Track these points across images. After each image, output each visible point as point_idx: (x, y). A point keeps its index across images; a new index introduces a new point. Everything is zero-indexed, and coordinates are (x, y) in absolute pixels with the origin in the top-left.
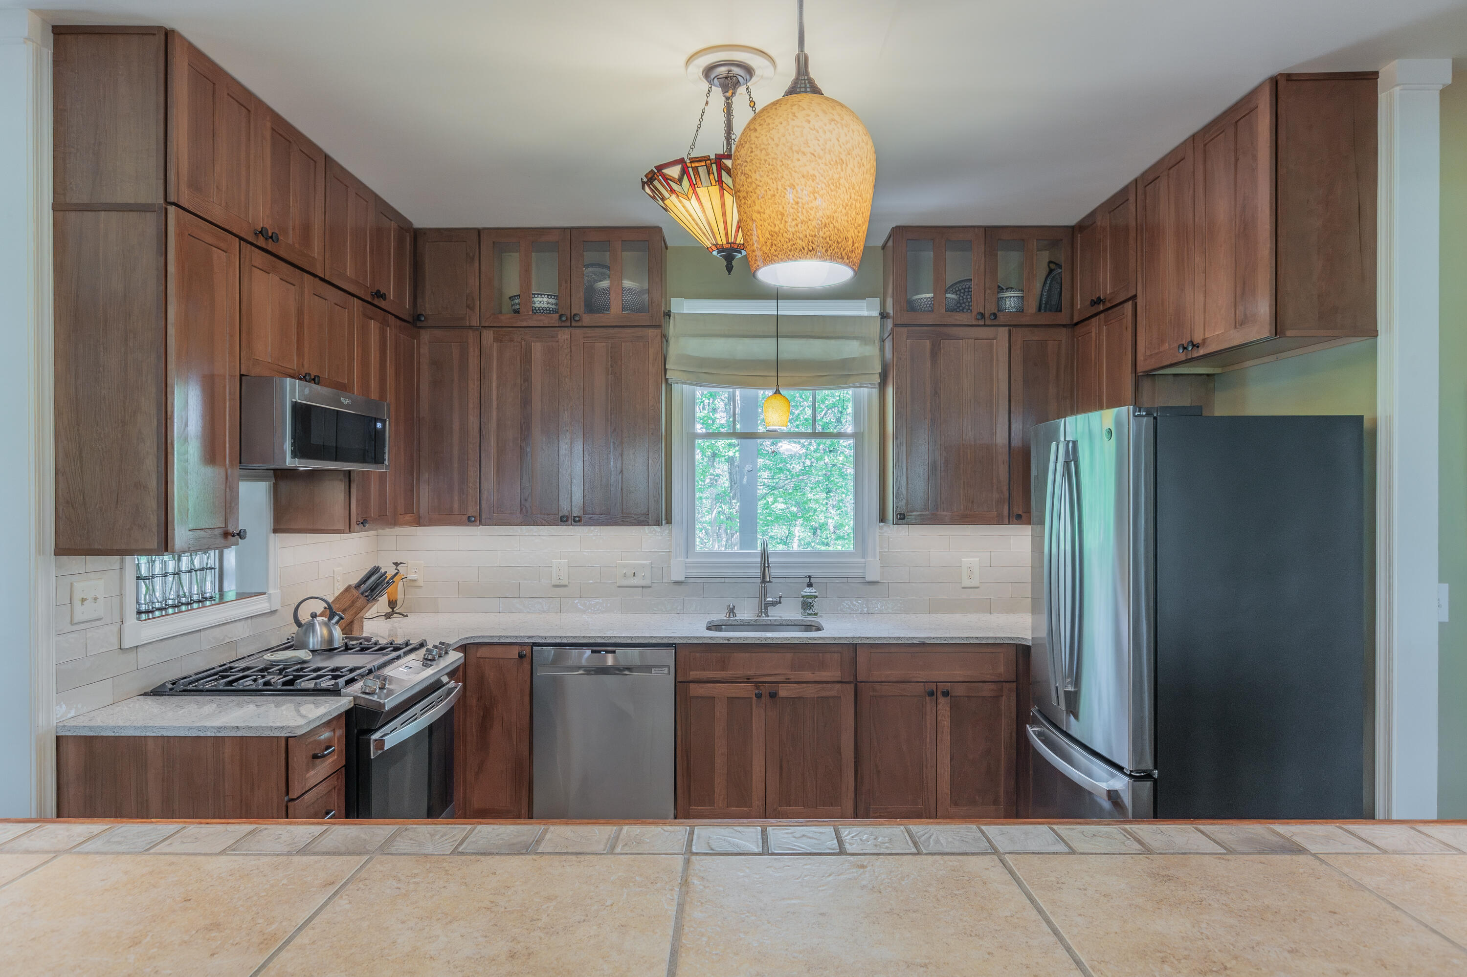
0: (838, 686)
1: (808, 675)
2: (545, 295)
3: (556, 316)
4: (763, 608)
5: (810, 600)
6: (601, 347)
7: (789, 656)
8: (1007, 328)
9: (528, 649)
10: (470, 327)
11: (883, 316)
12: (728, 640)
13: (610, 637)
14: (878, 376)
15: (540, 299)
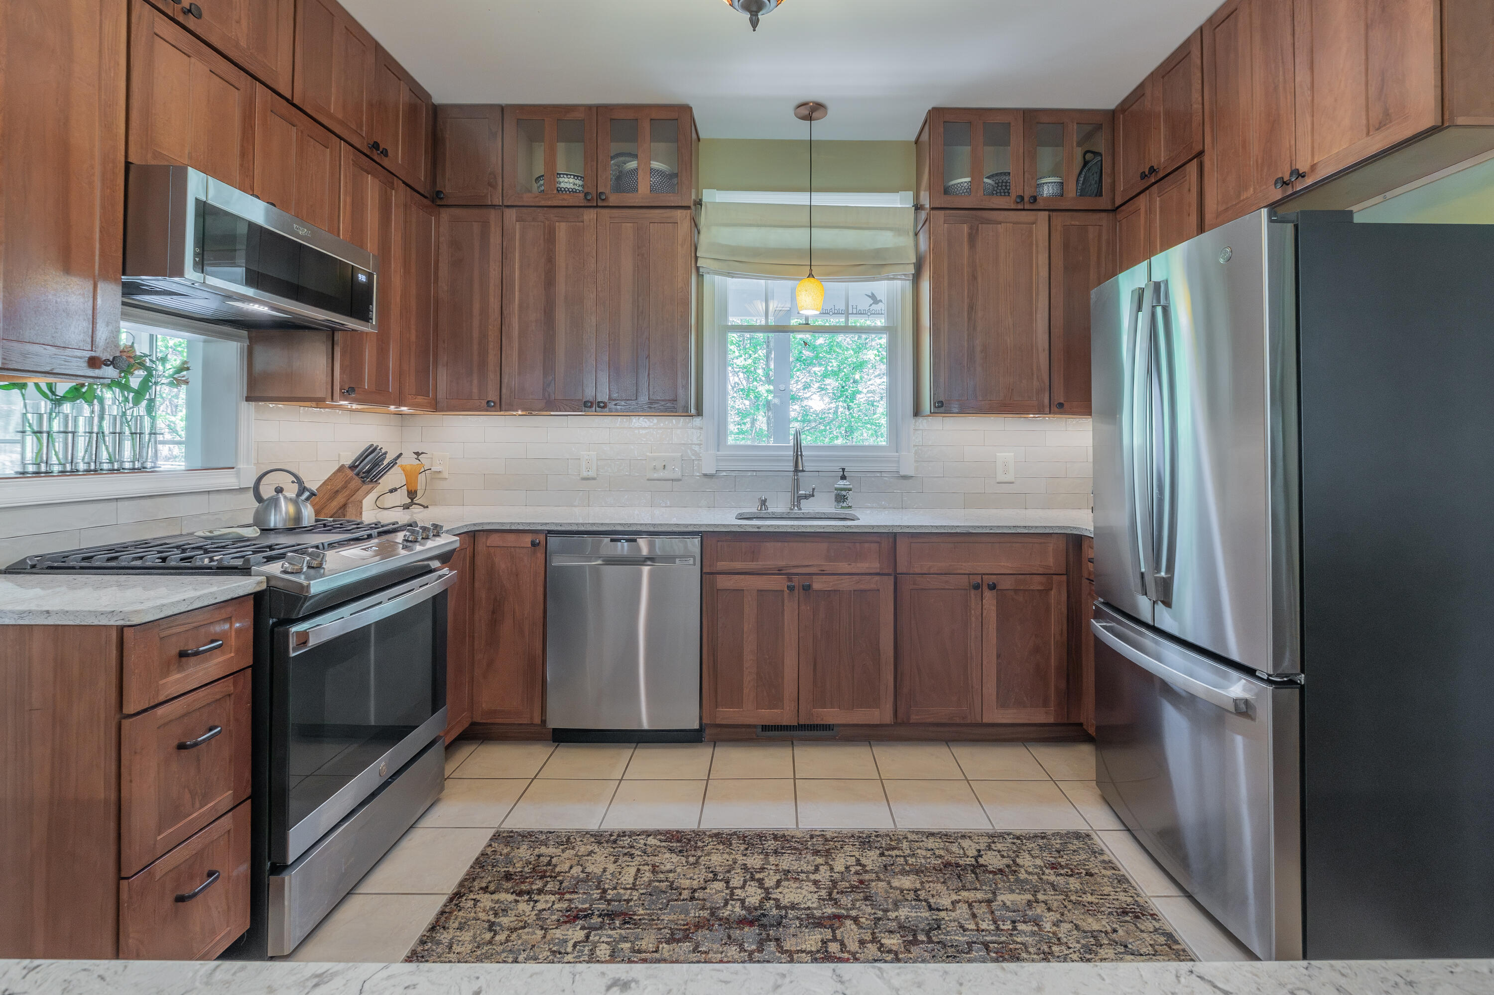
0: (877, 578)
1: (844, 567)
2: (571, 175)
3: (582, 195)
4: (796, 500)
5: (844, 493)
6: (628, 229)
7: (823, 546)
8: (1047, 213)
9: (542, 537)
10: (493, 206)
11: (918, 207)
12: (758, 528)
13: (631, 524)
14: (912, 267)
15: (566, 180)
